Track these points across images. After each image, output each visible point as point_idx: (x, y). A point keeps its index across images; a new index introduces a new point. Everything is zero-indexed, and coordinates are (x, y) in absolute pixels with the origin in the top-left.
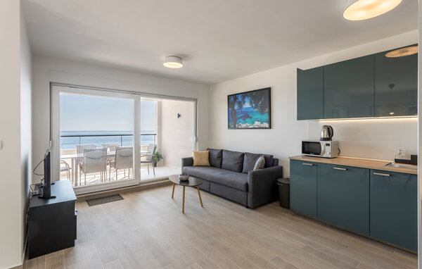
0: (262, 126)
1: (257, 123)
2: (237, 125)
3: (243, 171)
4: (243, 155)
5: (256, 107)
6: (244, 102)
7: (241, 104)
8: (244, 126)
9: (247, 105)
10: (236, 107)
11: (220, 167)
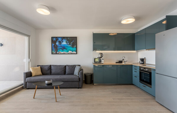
0: (73, 53)
1: (70, 52)
2: (58, 53)
3: (66, 73)
4: (66, 66)
5: (70, 44)
6: (63, 42)
7: (60, 42)
8: (63, 53)
9: (64, 43)
10: (57, 43)
11: (51, 74)
